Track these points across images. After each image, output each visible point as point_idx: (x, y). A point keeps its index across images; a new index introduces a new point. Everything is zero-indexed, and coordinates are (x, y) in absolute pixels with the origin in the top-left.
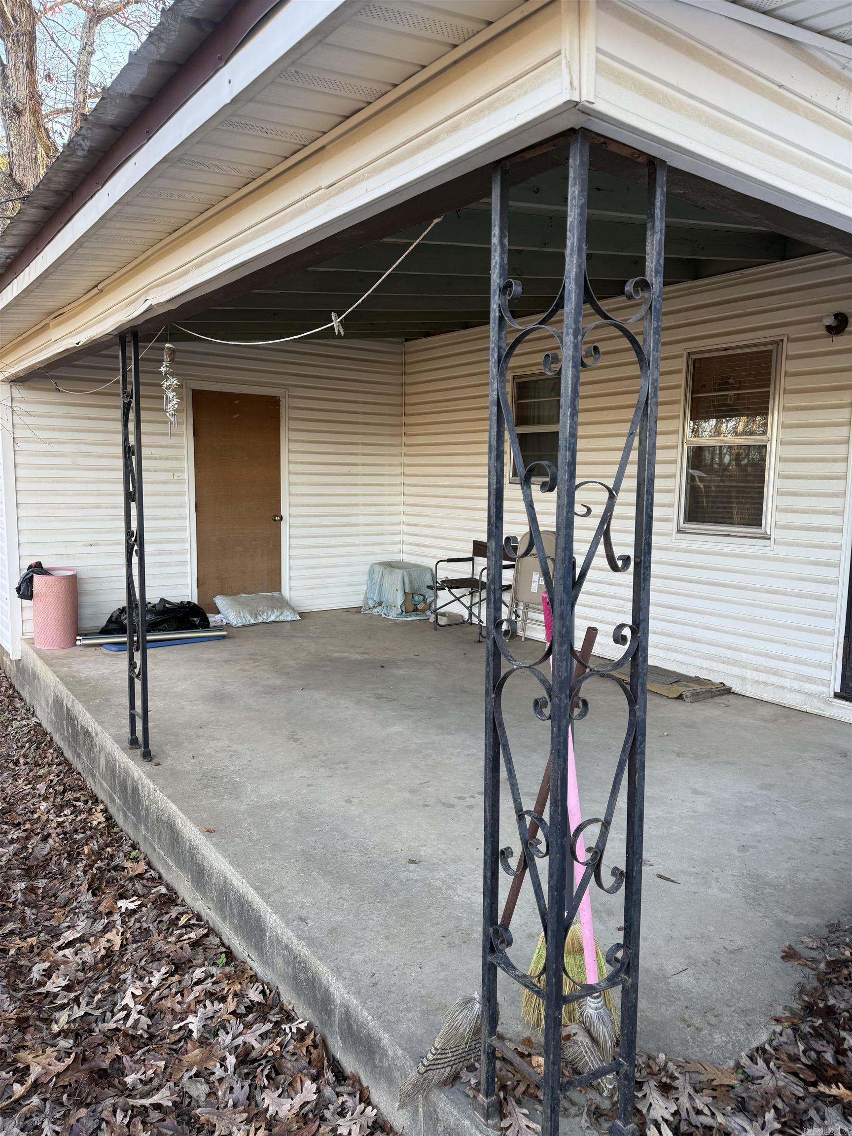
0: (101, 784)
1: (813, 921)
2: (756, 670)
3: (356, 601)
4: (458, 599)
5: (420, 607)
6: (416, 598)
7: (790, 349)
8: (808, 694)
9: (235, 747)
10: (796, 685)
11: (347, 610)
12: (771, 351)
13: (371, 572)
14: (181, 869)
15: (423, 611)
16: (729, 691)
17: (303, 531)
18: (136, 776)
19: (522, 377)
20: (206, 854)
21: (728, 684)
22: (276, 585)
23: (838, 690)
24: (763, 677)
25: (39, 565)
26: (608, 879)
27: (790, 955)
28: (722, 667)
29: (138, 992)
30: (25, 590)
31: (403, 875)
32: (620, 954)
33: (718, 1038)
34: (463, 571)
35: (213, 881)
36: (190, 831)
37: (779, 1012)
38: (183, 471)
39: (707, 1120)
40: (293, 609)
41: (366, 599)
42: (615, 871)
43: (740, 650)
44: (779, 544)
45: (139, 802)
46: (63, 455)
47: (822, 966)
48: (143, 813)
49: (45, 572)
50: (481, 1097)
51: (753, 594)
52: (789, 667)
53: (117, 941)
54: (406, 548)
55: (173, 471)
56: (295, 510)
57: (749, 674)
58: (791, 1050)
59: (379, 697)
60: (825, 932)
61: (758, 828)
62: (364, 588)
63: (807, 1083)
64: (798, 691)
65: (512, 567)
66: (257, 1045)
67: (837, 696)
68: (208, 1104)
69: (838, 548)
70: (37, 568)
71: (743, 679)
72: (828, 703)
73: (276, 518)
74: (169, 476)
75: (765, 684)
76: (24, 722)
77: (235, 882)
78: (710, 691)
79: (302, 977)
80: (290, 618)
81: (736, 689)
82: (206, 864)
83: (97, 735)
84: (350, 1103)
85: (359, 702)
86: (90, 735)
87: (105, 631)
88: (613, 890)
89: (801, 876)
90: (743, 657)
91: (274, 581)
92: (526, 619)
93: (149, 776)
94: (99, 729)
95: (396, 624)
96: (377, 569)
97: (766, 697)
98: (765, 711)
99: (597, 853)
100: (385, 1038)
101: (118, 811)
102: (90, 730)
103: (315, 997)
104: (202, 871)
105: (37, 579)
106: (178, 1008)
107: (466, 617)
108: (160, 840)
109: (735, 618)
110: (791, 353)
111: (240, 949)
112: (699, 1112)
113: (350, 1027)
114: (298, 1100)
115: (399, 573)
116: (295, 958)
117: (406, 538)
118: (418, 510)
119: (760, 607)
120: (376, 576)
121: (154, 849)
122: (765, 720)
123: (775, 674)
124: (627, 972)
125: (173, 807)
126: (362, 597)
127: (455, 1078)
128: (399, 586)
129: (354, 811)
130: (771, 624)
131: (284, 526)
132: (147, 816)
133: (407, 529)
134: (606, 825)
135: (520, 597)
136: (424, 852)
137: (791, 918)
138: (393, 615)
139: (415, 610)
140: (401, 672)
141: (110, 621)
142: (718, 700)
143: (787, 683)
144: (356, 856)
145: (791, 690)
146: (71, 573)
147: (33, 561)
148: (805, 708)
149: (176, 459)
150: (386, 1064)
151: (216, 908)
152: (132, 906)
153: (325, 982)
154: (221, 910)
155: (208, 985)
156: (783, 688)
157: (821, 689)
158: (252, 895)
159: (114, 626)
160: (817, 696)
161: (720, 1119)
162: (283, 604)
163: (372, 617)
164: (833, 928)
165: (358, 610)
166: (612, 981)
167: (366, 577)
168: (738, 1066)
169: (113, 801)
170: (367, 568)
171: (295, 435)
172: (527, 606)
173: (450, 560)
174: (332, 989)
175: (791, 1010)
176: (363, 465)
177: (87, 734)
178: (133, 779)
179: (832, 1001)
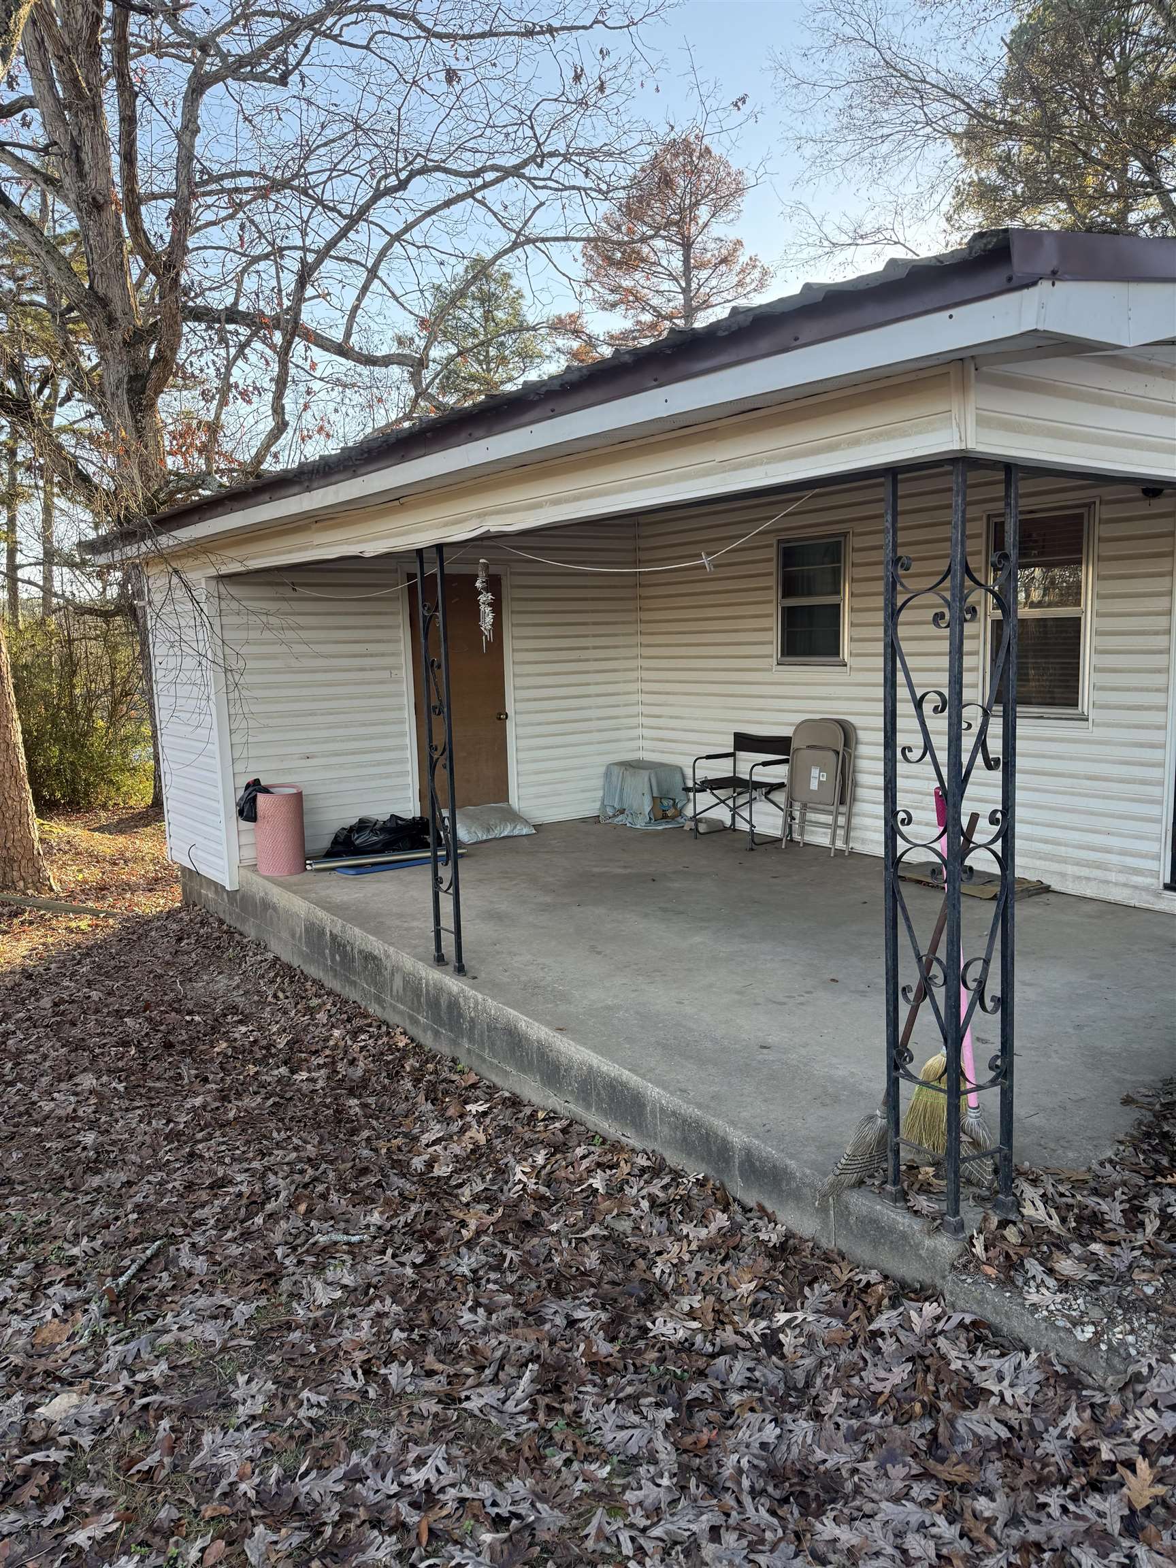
0: (394, 1008)
1: (1148, 1078)
2: (1078, 864)
3: (590, 808)
4: (723, 802)
5: (669, 813)
6: (665, 803)
7: (1104, 512)
8: (1135, 887)
9: (540, 960)
10: (1122, 878)
11: (584, 820)
12: (1081, 516)
13: (608, 774)
14: (524, 1072)
15: (673, 818)
16: (1047, 889)
17: (529, 730)
18: (455, 989)
19: (788, 541)
20: (563, 1049)
21: (1046, 881)
22: (503, 794)
23: (1168, 880)
24: (1085, 872)
25: (257, 782)
26: (989, 1005)
27: (1127, 1101)
28: (1039, 863)
29: (528, 1170)
30: (247, 810)
31: (760, 1057)
32: (999, 1062)
33: (1071, 1155)
34: (722, 769)
35: (573, 1073)
36: (537, 1031)
37: (1121, 1137)
38: (399, 668)
39: (1070, 1201)
40: (526, 822)
41: (603, 806)
42: (993, 999)
43: (1059, 844)
44: (1098, 725)
45: (460, 1015)
46: (273, 657)
47: (1158, 1107)
48: (466, 1025)
49: (266, 790)
50: (889, 1187)
51: (1069, 781)
52: (1114, 859)
53: (482, 1138)
54: (646, 744)
55: (390, 668)
56: (520, 706)
57: (1070, 869)
58: (1134, 1160)
59: (665, 910)
60: (1160, 1085)
61: (1091, 1011)
62: (601, 793)
63: (1147, 1178)
64: (1125, 885)
65: (786, 761)
66: (661, 1195)
67: (1167, 887)
68: (634, 1235)
69: (1161, 765)
70: (255, 787)
71: (1063, 875)
72: (1158, 895)
73: (501, 717)
74: (386, 674)
75: (1088, 879)
76: (259, 958)
77: (605, 1069)
78: (1027, 890)
79: (694, 1136)
80: (525, 832)
81: (1056, 886)
82: (562, 1059)
83: (388, 957)
84: (761, 1223)
85: (646, 915)
86: (375, 958)
87: (331, 854)
88: (994, 1011)
89: (1135, 1046)
90: (1062, 850)
91: (500, 790)
92: (803, 820)
93: (472, 988)
94: (391, 950)
95: (647, 834)
96: (616, 770)
97: (1089, 893)
98: (1088, 908)
99: (981, 983)
100: (792, 1164)
101: (425, 1031)
102: (376, 953)
103: (709, 1151)
104: (557, 1068)
105: (261, 799)
106: (572, 1177)
107: (728, 823)
108: (492, 1049)
109: (1051, 809)
110: (1104, 517)
111: (612, 1130)
112: (1062, 1195)
113: (752, 1165)
114: (713, 1227)
115: (645, 775)
116: (685, 1121)
117: (646, 732)
118: (662, 698)
119: (1080, 795)
120: (614, 779)
121: (484, 1060)
122: (1090, 917)
123: (1098, 867)
124: (1005, 1077)
125: (512, 1013)
126: (598, 805)
127: (860, 1183)
128: (647, 790)
129: (689, 1010)
130: (1092, 813)
131: (510, 725)
132: (472, 1028)
133: (646, 721)
134: (987, 962)
135: (797, 795)
136: (770, 1040)
137: (1128, 1077)
138: (640, 824)
139: (665, 817)
140: (676, 885)
141: (335, 842)
142: (1036, 899)
143: (1112, 877)
144: (709, 1044)
145: (1116, 884)
146: (294, 791)
147: (251, 778)
148: (1132, 903)
149: (393, 654)
150: (794, 1185)
151: (577, 1099)
152: (481, 1109)
153: (721, 1134)
154: (584, 1100)
155: (594, 1157)
156: (1107, 882)
157: (1148, 881)
158: (626, 1075)
159: (340, 848)
160: (1146, 889)
161: (1079, 1197)
162: (513, 817)
163: (615, 827)
164: (1167, 1082)
165: (596, 819)
166: (993, 1082)
167: (599, 782)
168: (1089, 1169)
169: (414, 1021)
170: (603, 770)
171: (519, 619)
172: (805, 807)
173: (708, 757)
174: (730, 1138)
175: (1132, 1136)
176: (595, 648)
177: (369, 957)
178: (450, 994)
179: (1166, 1129)
